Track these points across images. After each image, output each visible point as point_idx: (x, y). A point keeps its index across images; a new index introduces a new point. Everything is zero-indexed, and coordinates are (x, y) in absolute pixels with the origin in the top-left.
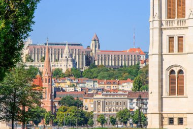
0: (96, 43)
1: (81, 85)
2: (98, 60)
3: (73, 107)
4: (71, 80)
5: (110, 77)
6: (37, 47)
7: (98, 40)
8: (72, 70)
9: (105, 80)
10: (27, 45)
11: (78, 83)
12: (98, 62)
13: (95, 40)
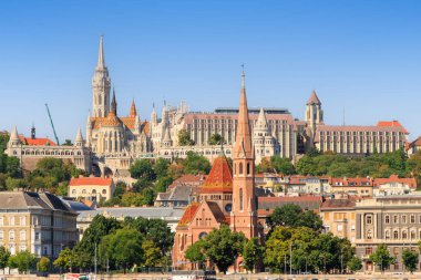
0: (315, 110)
1: (296, 188)
2: (322, 141)
3: (303, 228)
4: (276, 178)
5: (353, 171)
6: (200, 118)
7: (319, 104)
8: (273, 159)
9: (345, 179)
10: (180, 116)
11: (289, 185)
12: (322, 146)
13: (313, 104)
